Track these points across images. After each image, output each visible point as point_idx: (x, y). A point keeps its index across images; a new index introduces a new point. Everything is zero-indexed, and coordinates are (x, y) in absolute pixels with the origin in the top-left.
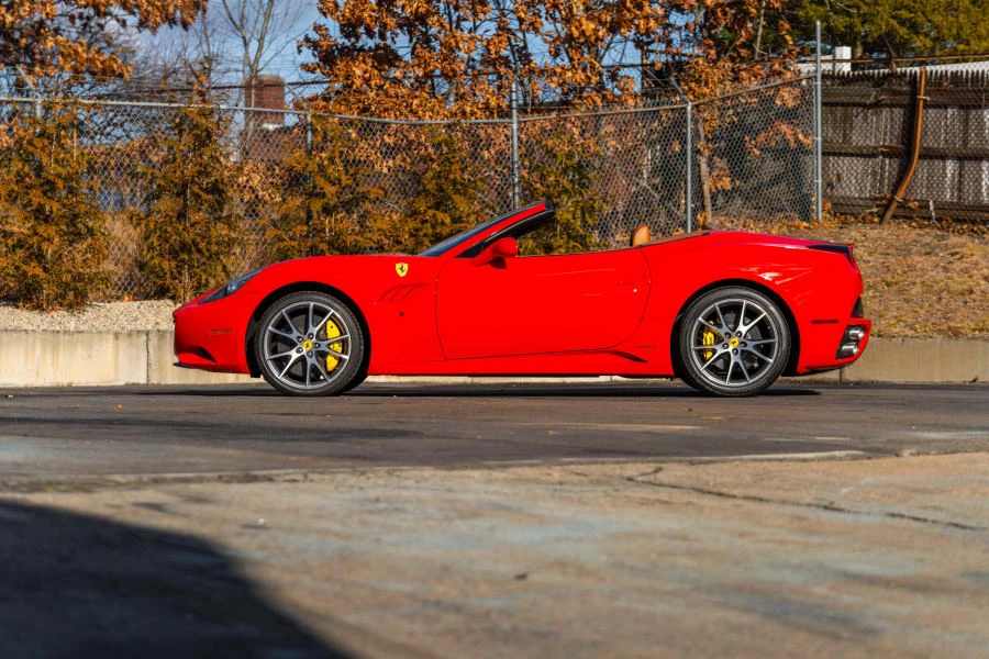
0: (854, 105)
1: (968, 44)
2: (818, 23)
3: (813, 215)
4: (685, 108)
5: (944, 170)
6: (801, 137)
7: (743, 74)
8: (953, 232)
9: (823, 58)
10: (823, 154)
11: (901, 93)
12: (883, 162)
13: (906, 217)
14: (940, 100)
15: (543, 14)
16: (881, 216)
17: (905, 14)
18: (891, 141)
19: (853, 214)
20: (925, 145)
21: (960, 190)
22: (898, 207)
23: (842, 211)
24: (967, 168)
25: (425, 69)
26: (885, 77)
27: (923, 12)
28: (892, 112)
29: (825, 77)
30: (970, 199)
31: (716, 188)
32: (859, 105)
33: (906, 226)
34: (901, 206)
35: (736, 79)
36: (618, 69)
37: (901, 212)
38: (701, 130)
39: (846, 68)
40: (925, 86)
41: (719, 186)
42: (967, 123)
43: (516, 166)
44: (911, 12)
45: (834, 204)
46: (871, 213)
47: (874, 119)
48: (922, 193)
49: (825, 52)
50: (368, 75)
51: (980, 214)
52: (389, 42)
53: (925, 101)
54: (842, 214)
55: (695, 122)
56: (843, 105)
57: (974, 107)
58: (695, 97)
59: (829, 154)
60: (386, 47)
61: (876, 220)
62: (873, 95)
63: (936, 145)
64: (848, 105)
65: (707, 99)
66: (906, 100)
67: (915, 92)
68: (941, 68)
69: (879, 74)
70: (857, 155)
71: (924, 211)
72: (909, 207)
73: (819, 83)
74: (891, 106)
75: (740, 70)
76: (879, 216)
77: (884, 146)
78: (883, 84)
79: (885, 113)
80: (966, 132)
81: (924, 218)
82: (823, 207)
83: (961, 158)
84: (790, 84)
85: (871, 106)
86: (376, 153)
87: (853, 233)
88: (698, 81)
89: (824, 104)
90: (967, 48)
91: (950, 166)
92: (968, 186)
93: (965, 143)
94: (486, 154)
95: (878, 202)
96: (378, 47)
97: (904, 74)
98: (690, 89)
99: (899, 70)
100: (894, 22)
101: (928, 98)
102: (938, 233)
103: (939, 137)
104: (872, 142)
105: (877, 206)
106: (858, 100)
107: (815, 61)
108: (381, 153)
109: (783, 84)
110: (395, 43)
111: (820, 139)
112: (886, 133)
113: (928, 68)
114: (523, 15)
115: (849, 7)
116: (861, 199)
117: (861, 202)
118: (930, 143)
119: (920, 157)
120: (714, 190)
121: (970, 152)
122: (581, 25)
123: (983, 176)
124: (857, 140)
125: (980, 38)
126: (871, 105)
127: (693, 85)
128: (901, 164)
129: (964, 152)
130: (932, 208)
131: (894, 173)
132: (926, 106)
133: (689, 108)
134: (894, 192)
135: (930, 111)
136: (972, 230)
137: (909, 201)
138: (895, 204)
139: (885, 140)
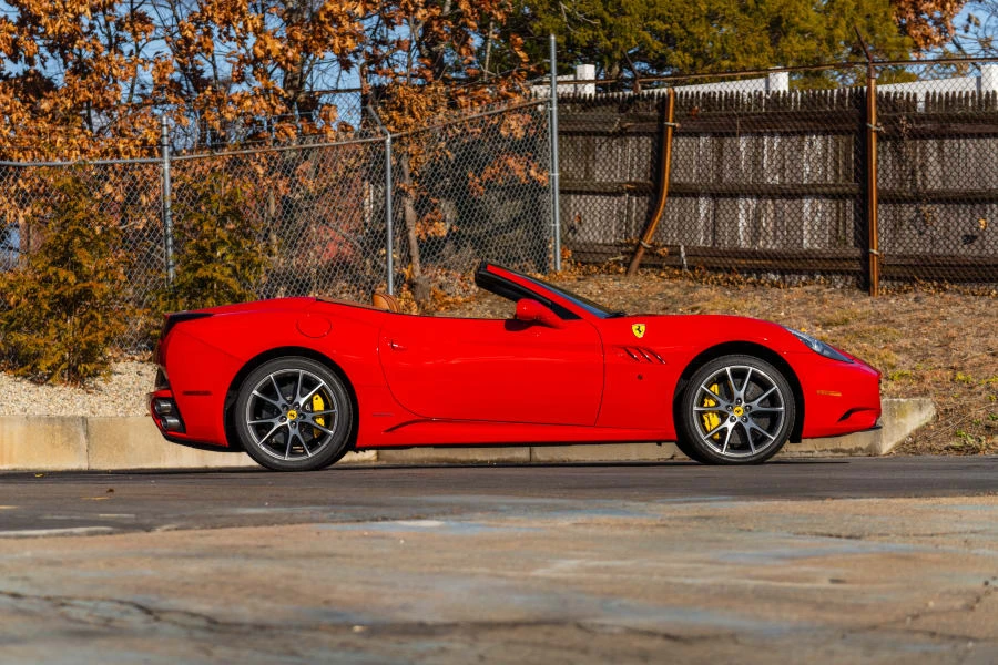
0: (596, 134)
1: (735, 60)
2: (553, 38)
3: (551, 265)
4: (383, 142)
5: (697, 210)
6: (533, 172)
7: (462, 99)
8: (707, 283)
9: (559, 78)
10: (562, 192)
11: (647, 119)
12: (630, 200)
13: (654, 266)
14: (692, 126)
15: (216, 32)
16: (627, 265)
17: (659, 25)
18: (639, 176)
19: (595, 263)
20: (676, 180)
21: (714, 232)
22: (645, 254)
23: (585, 260)
24: (721, 207)
25: (73, 99)
26: (631, 100)
27: (680, 23)
28: (640, 142)
29: (562, 100)
30: (726, 244)
31: (426, 234)
32: (602, 134)
33: (654, 277)
34: (650, 253)
35: (453, 105)
36: (320, 96)
37: (650, 260)
38: (406, 166)
39: (590, 90)
40: (674, 110)
41: (429, 232)
42: (721, 154)
43: (169, 213)
44: (665, 23)
45: (575, 252)
46: (617, 262)
47: (620, 151)
48: (671, 237)
49: (561, 72)
50: (8, 107)
51: (737, 261)
52: (38, 67)
53: (674, 127)
54: (583, 264)
55: (398, 157)
56: (584, 134)
57: (728, 135)
58: (396, 128)
59: (569, 192)
60: (38, 74)
61: (622, 270)
62: (617, 121)
63: (688, 180)
64: (589, 134)
65: (410, 130)
66: (653, 127)
67: (662, 118)
68: (691, 89)
69: (624, 96)
70: (600, 193)
71: (675, 258)
72: (658, 255)
73: (555, 108)
74: (638, 134)
75: (456, 96)
76: (625, 265)
77: (630, 183)
78: (628, 108)
79: (631, 141)
80: (719, 163)
81: (675, 267)
82: (563, 255)
83: (715, 195)
84: (519, 110)
85: (615, 135)
86: (10, 201)
87: (590, 286)
88: (400, 109)
89: (560, 133)
90: (732, 64)
91: (704, 205)
92: (725, 228)
93: (720, 178)
94: (144, 199)
95: (624, 249)
96: (27, 73)
97: (651, 96)
98: (391, 118)
99: (645, 92)
100: (647, 34)
101: (677, 125)
102: (691, 284)
103: (691, 170)
104: (617, 177)
105: (623, 253)
106: (600, 128)
107: (550, 83)
108: (17, 200)
109: (509, 111)
110: (45, 68)
111: (556, 174)
112: (632, 166)
113: (677, 89)
114: (189, 34)
115: (591, 17)
116: (606, 245)
117: (605, 249)
118: (680, 177)
119: (669, 195)
120: (423, 237)
121: (724, 188)
122: (266, 44)
123: (740, 216)
124: (600, 175)
125: (747, 51)
126: (614, 133)
127: (394, 113)
128: (649, 204)
129: (718, 187)
130: (683, 255)
131: (643, 213)
132: (676, 134)
133: (388, 141)
134: (641, 237)
135: (681, 140)
136: (728, 281)
137: (658, 246)
138: (642, 251)
139: (631, 175)
